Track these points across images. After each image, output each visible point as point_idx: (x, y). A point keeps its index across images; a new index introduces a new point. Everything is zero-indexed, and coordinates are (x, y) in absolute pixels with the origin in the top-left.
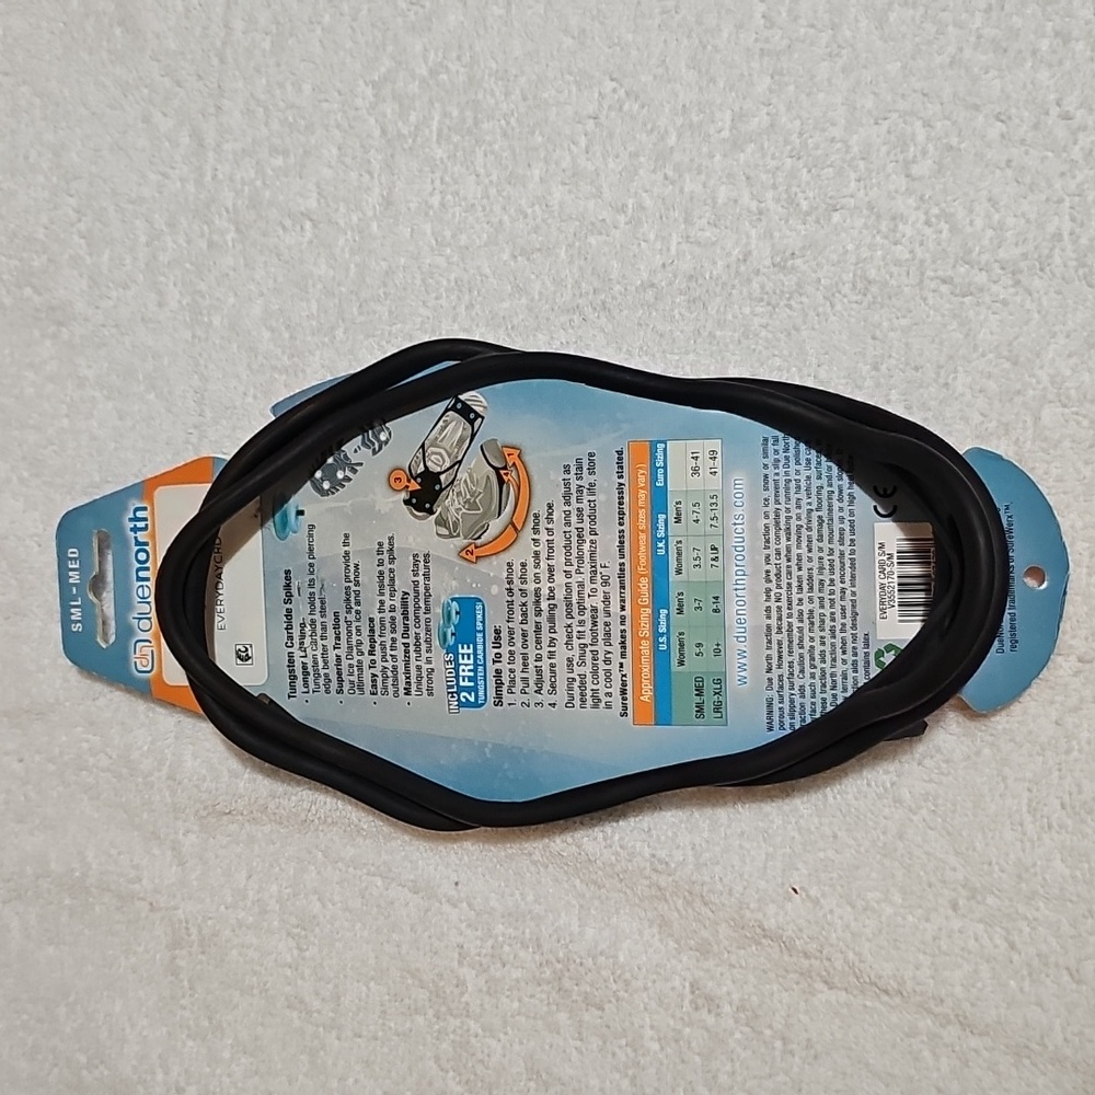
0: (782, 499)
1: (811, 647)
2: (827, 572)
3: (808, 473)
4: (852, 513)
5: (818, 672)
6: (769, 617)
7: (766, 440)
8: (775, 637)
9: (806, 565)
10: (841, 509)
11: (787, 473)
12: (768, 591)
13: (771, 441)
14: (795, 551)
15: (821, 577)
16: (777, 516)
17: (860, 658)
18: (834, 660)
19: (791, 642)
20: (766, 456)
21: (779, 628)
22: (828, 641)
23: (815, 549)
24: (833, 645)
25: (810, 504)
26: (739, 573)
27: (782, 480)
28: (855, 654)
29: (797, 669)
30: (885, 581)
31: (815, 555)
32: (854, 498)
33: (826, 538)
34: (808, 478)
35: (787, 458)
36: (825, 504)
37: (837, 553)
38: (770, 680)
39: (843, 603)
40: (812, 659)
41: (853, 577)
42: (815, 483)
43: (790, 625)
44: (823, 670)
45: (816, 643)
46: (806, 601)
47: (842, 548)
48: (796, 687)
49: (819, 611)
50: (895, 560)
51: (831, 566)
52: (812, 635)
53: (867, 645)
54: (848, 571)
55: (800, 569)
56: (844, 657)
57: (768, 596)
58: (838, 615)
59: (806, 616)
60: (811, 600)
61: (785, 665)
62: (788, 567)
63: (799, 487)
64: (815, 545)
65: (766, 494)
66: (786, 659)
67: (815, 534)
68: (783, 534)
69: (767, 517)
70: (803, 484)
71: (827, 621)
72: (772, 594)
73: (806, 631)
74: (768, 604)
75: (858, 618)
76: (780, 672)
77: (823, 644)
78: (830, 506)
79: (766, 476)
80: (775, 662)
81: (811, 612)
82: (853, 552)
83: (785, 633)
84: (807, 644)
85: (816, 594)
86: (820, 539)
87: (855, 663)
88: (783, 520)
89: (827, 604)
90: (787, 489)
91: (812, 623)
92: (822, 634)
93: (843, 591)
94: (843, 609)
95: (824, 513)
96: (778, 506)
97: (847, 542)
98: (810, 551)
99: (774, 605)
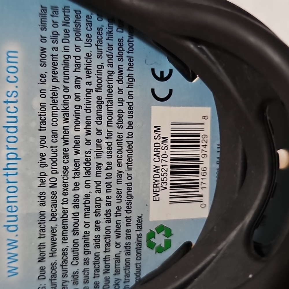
0: (60, 76)
1: (86, 232)
2: (104, 155)
3: (88, 50)
4: (130, 95)
5: (92, 257)
6: (43, 204)
7: (44, 9)
8: (49, 225)
9: (83, 148)
10: (120, 91)
11: (66, 49)
12: (42, 176)
13: (50, 12)
14: (72, 133)
15: (99, 161)
16: (55, 95)
17: (133, 240)
18: (108, 244)
19: (65, 228)
20: (43, 27)
21: (54, 215)
22: (103, 225)
23: (93, 131)
24: (108, 229)
25: (89, 83)
26: (10, 156)
27: (61, 55)
28: (129, 237)
29: (70, 256)
30: (159, 164)
31: (93, 137)
32: (134, 80)
33: (105, 120)
34: (89, 56)
35: (66, 32)
36: (105, 84)
37: (115, 136)
38: (42, 269)
39: (119, 187)
40: (87, 245)
41: (130, 160)
42: (95, 62)
43: (65, 211)
44: (97, 256)
45: (92, 230)
46: (82, 185)
47: (120, 131)
48: (70, 274)
49: (94, 196)
50: (169, 144)
51: (109, 149)
52: (87, 220)
53: (139, 227)
54: (125, 154)
55: (77, 152)
56: (118, 241)
57: (43, 182)
58: (114, 200)
59: (81, 201)
60: (87, 185)
61: (59, 253)
62: (65, 150)
63: (78, 65)
64: (94, 126)
65: (42, 70)
66: (60, 246)
67: (93, 116)
68: (60, 115)
69: (43, 94)
70: (83, 61)
71: (103, 204)
72: (47, 178)
73: (81, 217)
74: (42, 190)
75: (133, 201)
76: (53, 260)
77: (98, 229)
78: (110, 87)
79: (43, 50)
80: (48, 250)
81: (87, 196)
82: (130, 135)
83: (59, 221)
84: (82, 229)
85: (93, 178)
86: (99, 121)
87: (128, 246)
88: (60, 99)
89: (103, 187)
90: (66, 65)
91: (88, 209)
92: (98, 219)
93: (120, 174)
94: (119, 193)
95: (104, 94)
96: (56, 84)
97: (125, 125)
98: (88, 133)
99: (48, 191)
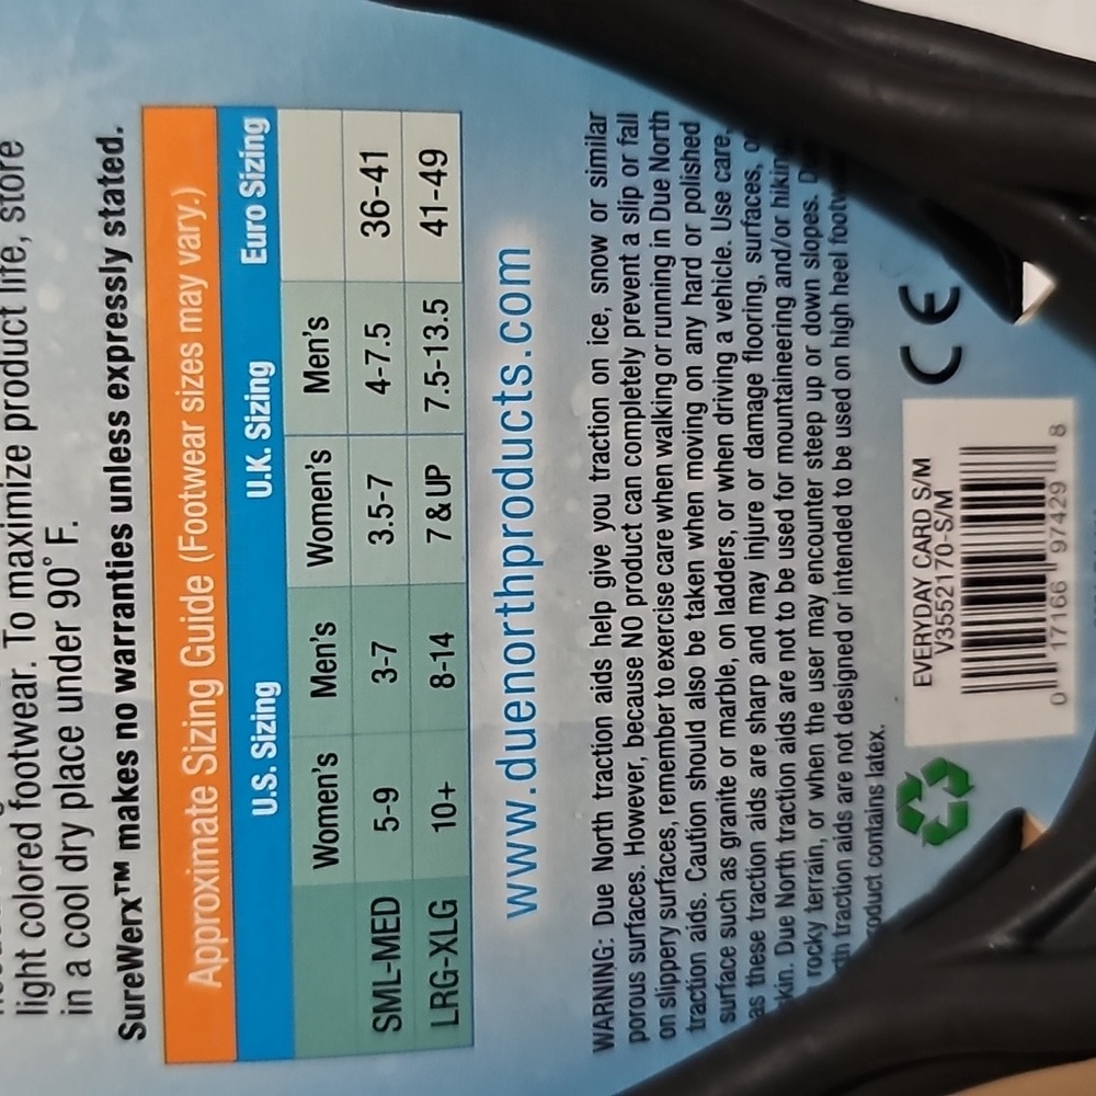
0: (647, 319)
1: (726, 781)
2: (772, 549)
3: (721, 239)
4: (843, 367)
5: (743, 857)
6: (605, 696)
7: (598, 122)
8: (622, 758)
9: (713, 529)
10: (814, 355)
11: (661, 239)
12: (603, 611)
13: (614, 130)
14: (682, 485)
15: (757, 566)
16: (632, 373)
17: (861, 807)
18: (789, 817)
19: (667, 768)
20: (599, 179)
21: (635, 728)
22: (774, 760)
23: (741, 479)
24: (787, 772)
25: (726, 336)
26: (513, 556)
27: (647, 254)
28: (847, 796)
29: (684, 850)
30: (928, 574)
31: (741, 496)
32: (850, 322)
33: (772, 444)
34: (724, 255)
35: (662, 187)
36: (770, 337)
37: (801, 493)
38: (605, 893)
39: (816, 643)
40: (729, 818)
41: (845, 563)
42: (743, 272)
43: (666, 717)
44: (758, 852)
45: (742, 773)
46: (712, 640)
47: (816, 475)
48: (683, 908)
49: (746, 671)
50: (958, 512)
51: (787, 530)
52: (728, 744)
53: (878, 765)
54: (832, 544)
55: (696, 542)
56: (817, 806)
57: (603, 630)
58: (802, 683)
59: (712, 687)
60: (727, 639)
61: (652, 843)
62: (663, 536)
63: (695, 283)
64: (742, 464)
65: (598, 302)
66: (654, 822)
67: (740, 433)
68: (647, 430)
69: (600, 372)
70: (708, 272)
71: (773, 695)
72: (615, 620)
73: (712, 734)
74: (601, 653)
75: (857, 686)
76: (634, 864)
77: (759, 770)
78: (784, 345)
79: (600, 243)
80: (620, 834)
81: (727, 672)
82: (845, 488)
83: (652, 746)
84: (714, 772)
85: (742, 618)
86: (756, 447)
87: (845, 824)
88: (648, 387)
89: (772, 645)
90: (662, 284)
91: (729, 710)
92: (758, 739)
93: (817, 606)
94: (817, 661)
95: (768, 367)
96: (634, 343)
97: (831, 457)
98: (726, 484)
99: (618, 657)
